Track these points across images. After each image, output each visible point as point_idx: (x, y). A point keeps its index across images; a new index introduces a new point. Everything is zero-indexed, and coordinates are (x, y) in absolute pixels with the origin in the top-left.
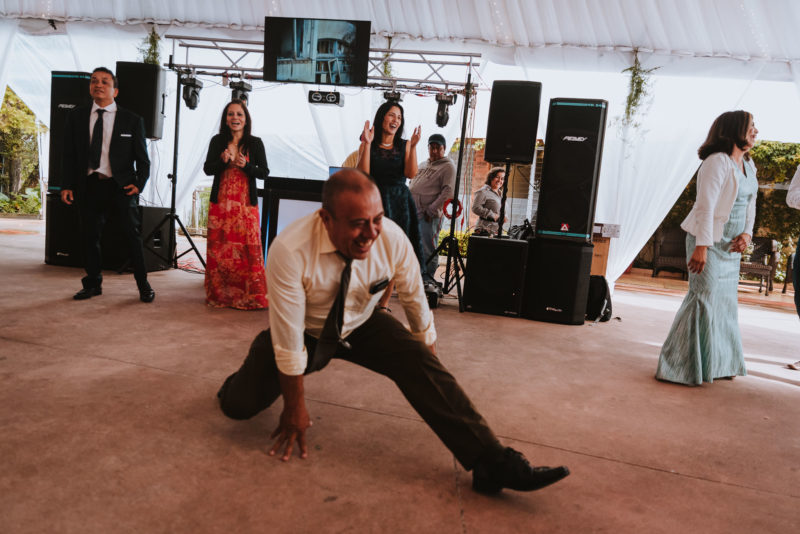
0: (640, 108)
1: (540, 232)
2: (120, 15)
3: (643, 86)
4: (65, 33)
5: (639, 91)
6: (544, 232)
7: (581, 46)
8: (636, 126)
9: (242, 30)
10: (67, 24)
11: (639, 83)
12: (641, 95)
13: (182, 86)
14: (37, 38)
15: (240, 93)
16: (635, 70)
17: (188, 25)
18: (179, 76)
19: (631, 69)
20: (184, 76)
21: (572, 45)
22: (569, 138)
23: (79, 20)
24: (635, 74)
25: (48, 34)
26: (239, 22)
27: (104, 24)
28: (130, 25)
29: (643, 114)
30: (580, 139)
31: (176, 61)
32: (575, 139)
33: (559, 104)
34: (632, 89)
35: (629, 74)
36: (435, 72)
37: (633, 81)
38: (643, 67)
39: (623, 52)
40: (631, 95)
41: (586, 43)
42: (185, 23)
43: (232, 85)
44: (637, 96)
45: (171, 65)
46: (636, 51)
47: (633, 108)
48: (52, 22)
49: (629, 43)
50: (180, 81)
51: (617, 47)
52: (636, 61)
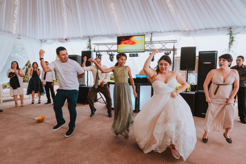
0: (233, 46)
1: (198, 91)
2: (82, 36)
3: (234, 39)
4: (69, 42)
5: (232, 41)
6: (200, 91)
7: (211, 29)
8: (232, 52)
9: (111, 36)
10: (70, 40)
11: (232, 38)
12: (233, 42)
13: (97, 56)
14: (63, 43)
15: (112, 57)
16: (231, 34)
17: (98, 36)
18: (96, 53)
19: (229, 34)
20: (98, 53)
21: (208, 29)
22: (206, 63)
23: (72, 38)
24: (231, 35)
25: (65, 42)
26: (110, 34)
27: (78, 38)
28: (84, 38)
29: (235, 48)
30: (209, 63)
31: (95, 50)
32: (207, 63)
33: (202, 53)
34: (230, 40)
35: (229, 35)
36: (164, 46)
37: (230, 37)
38: (233, 33)
39: (226, 29)
40: (230, 42)
41: (212, 27)
42: (97, 36)
43: (109, 55)
44: (232, 42)
45: (94, 51)
46: (230, 28)
47: (231, 46)
48: (66, 39)
49: (227, 26)
50: (97, 55)
51: (224, 28)
52: (231, 31)
